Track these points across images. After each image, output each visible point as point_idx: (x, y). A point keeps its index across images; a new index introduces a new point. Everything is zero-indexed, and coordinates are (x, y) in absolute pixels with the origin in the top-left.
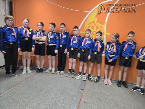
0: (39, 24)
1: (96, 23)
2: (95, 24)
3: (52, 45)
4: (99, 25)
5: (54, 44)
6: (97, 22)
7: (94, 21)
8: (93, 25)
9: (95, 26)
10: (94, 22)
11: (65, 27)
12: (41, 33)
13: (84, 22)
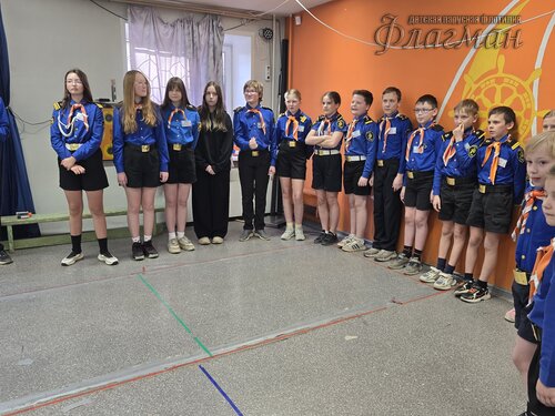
0: (326, 98)
1: (500, 74)
2: (499, 81)
3: (356, 158)
4: (513, 81)
5: (363, 158)
6: (505, 71)
7: (494, 67)
8: (490, 82)
9: (499, 88)
10: (495, 71)
11: (399, 100)
12: (326, 124)
13: (462, 77)
